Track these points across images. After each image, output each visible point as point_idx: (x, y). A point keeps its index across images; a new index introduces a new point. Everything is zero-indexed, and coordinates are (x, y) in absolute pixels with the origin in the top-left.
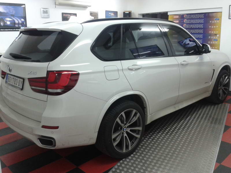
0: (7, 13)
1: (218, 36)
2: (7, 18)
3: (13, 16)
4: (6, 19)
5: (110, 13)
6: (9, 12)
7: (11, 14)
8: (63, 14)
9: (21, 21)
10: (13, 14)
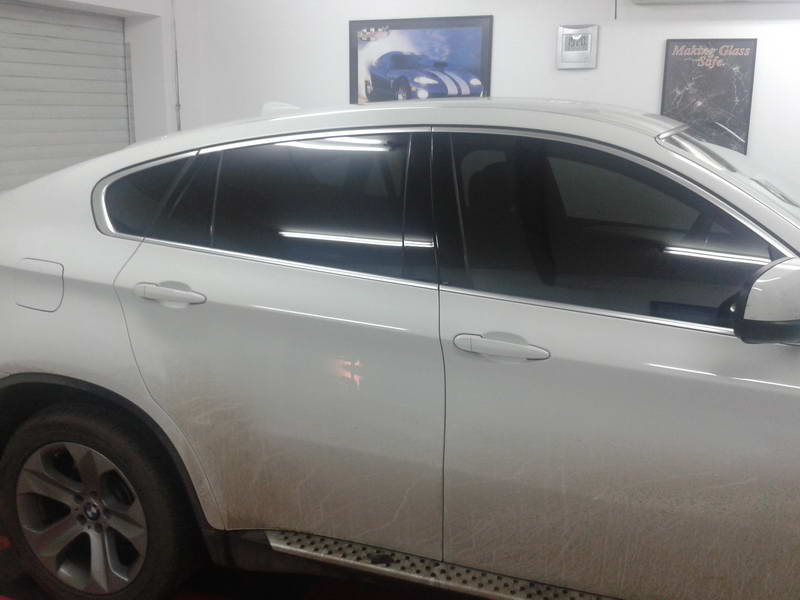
0: (423, 56)
2: (418, 76)
3: (441, 66)
4: (416, 80)
6: (428, 54)
7: (437, 59)
8: (670, 44)
9: (471, 87)
10: (444, 59)
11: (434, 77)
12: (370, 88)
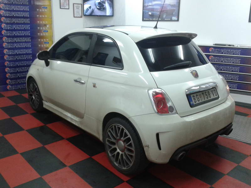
1: (48, 26)
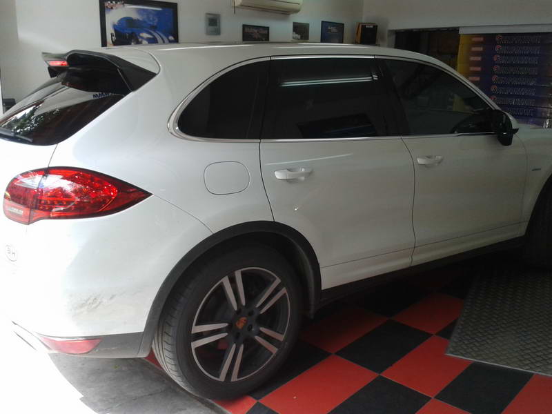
0: (145, 22)
2: (141, 32)
3: (154, 28)
4: (141, 35)
5: (329, 28)
6: (146, 20)
7: (151, 23)
8: (244, 26)
9: (168, 39)
10: (155, 24)
11: (150, 34)
12: (114, 38)
